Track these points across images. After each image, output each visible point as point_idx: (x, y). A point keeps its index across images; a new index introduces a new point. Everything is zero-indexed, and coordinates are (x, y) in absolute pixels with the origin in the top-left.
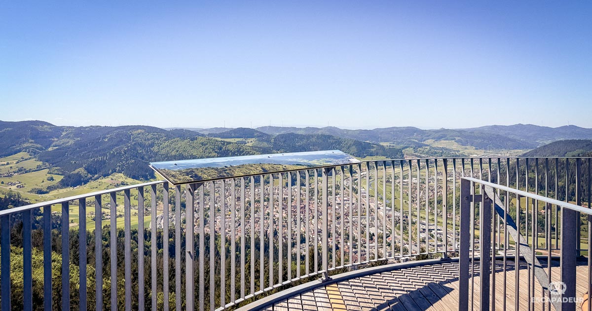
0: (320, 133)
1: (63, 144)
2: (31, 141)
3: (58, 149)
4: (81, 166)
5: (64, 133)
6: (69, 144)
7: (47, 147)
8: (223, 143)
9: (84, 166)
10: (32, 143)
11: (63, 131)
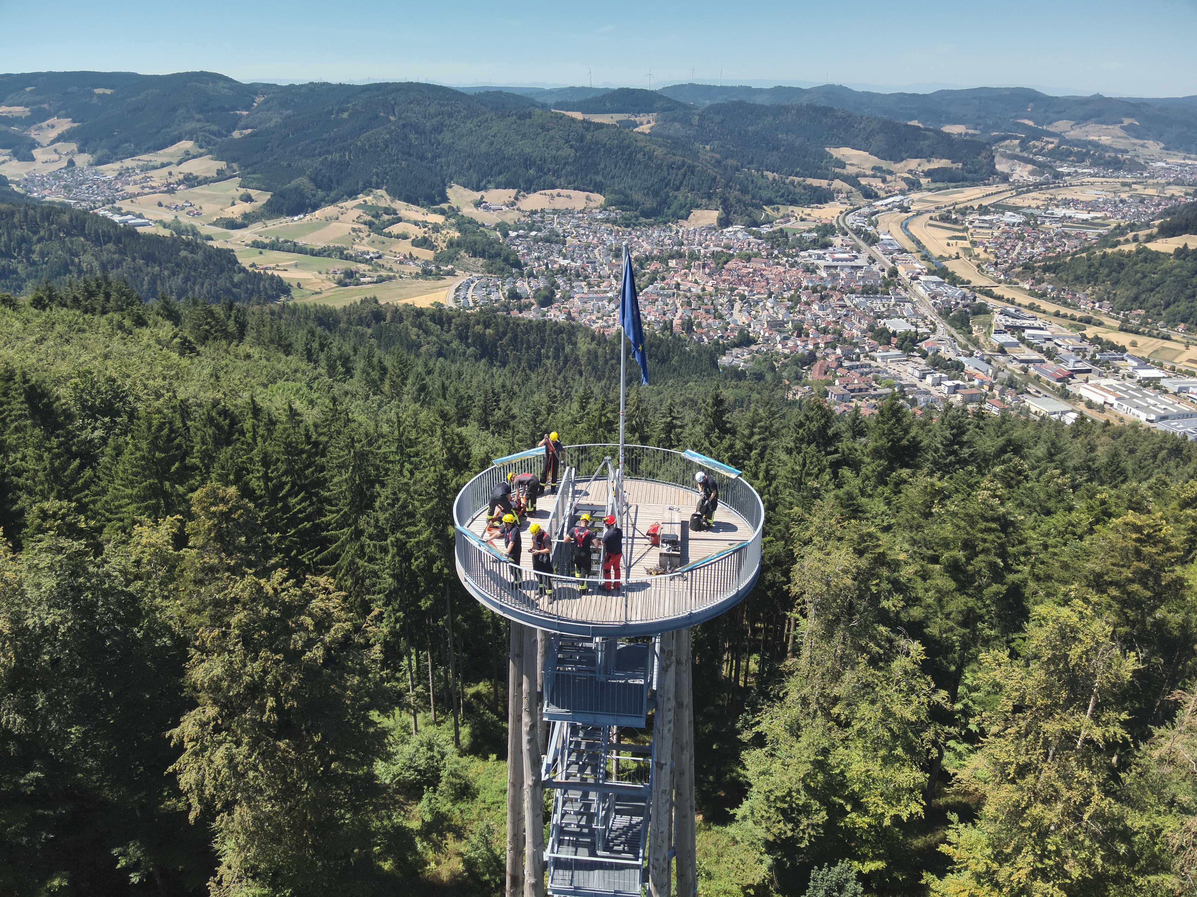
0: (804, 101)
1: (260, 123)
2: (197, 116)
3: (251, 135)
4: (301, 172)
5: (259, 99)
6: (272, 124)
7: (229, 131)
8: (587, 125)
9: (308, 172)
10: (199, 121)
11: (256, 94)
